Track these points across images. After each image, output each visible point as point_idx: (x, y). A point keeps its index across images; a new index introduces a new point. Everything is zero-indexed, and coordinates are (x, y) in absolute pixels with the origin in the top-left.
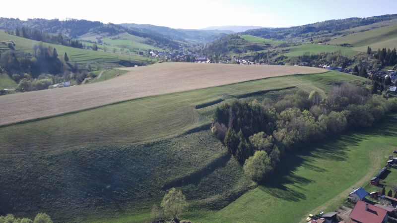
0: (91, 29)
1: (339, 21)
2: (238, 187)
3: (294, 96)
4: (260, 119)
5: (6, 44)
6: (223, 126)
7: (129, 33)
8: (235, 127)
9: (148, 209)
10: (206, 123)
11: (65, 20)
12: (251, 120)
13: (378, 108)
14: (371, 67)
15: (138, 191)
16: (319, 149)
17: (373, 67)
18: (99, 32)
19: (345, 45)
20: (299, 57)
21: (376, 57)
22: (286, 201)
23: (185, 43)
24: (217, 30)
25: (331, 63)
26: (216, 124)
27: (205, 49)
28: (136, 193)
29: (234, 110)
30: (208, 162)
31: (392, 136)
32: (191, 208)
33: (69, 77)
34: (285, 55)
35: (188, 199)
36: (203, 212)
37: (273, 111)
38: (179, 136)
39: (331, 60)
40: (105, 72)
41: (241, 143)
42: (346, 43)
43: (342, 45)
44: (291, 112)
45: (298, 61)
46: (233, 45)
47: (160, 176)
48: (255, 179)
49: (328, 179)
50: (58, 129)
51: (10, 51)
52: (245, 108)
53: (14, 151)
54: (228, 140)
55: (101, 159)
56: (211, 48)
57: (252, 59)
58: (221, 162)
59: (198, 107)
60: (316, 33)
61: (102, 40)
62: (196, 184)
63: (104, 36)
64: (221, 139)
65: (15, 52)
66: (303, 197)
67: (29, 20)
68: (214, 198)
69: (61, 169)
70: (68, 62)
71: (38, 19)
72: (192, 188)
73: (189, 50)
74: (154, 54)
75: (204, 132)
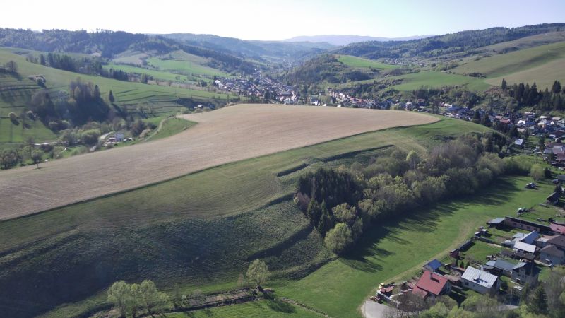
0: (132, 45)
1: (477, 33)
2: (318, 259)
3: (388, 158)
4: (346, 188)
5: (35, 81)
6: (306, 196)
7: (184, 50)
8: (319, 198)
9: (234, 279)
10: (288, 193)
11: (95, 32)
12: (336, 190)
13: (485, 172)
14: (505, 108)
15: (224, 263)
16: (409, 220)
17: (507, 108)
18: (144, 49)
19: (476, 75)
20: (414, 92)
21: (512, 94)
22: (363, 273)
23: (262, 64)
24: (307, 42)
25: (454, 101)
26: (299, 194)
27: (290, 75)
28: (223, 264)
29: (318, 178)
30: (289, 234)
31: (493, 204)
32: (273, 278)
33: (120, 126)
34: (396, 87)
35: (270, 269)
36: (284, 281)
37: (361, 178)
38: (261, 208)
39: (455, 97)
40: (166, 122)
41: (323, 216)
42: (476, 72)
43: (471, 75)
44: (381, 178)
45: (412, 97)
46: (327, 72)
47: (244, 248)
48: (336, 251)
49: (410, 251)
50: (143, 202)
51: (41, 90)
52: (330, 176)
53: (106, 225)
54: (310, 211)
55: (188, 232)
56: (298, 74)
57: (352, 92)
58: (302, 235)
59: (280, 174)
60: (444, 51)
61: (147, 60)
62: (278, 256)
63: (151, 56)
64: (304, 210)
65: (48, 91)
66: (380, 268)
67: (45, 31)
68: (295, 269)
69: (152, 242)
70: (114, 103)
71: (58, 30)
72: (274, 259)
73: (267, 76)
74: (221, 85)
75: (286, 203)
